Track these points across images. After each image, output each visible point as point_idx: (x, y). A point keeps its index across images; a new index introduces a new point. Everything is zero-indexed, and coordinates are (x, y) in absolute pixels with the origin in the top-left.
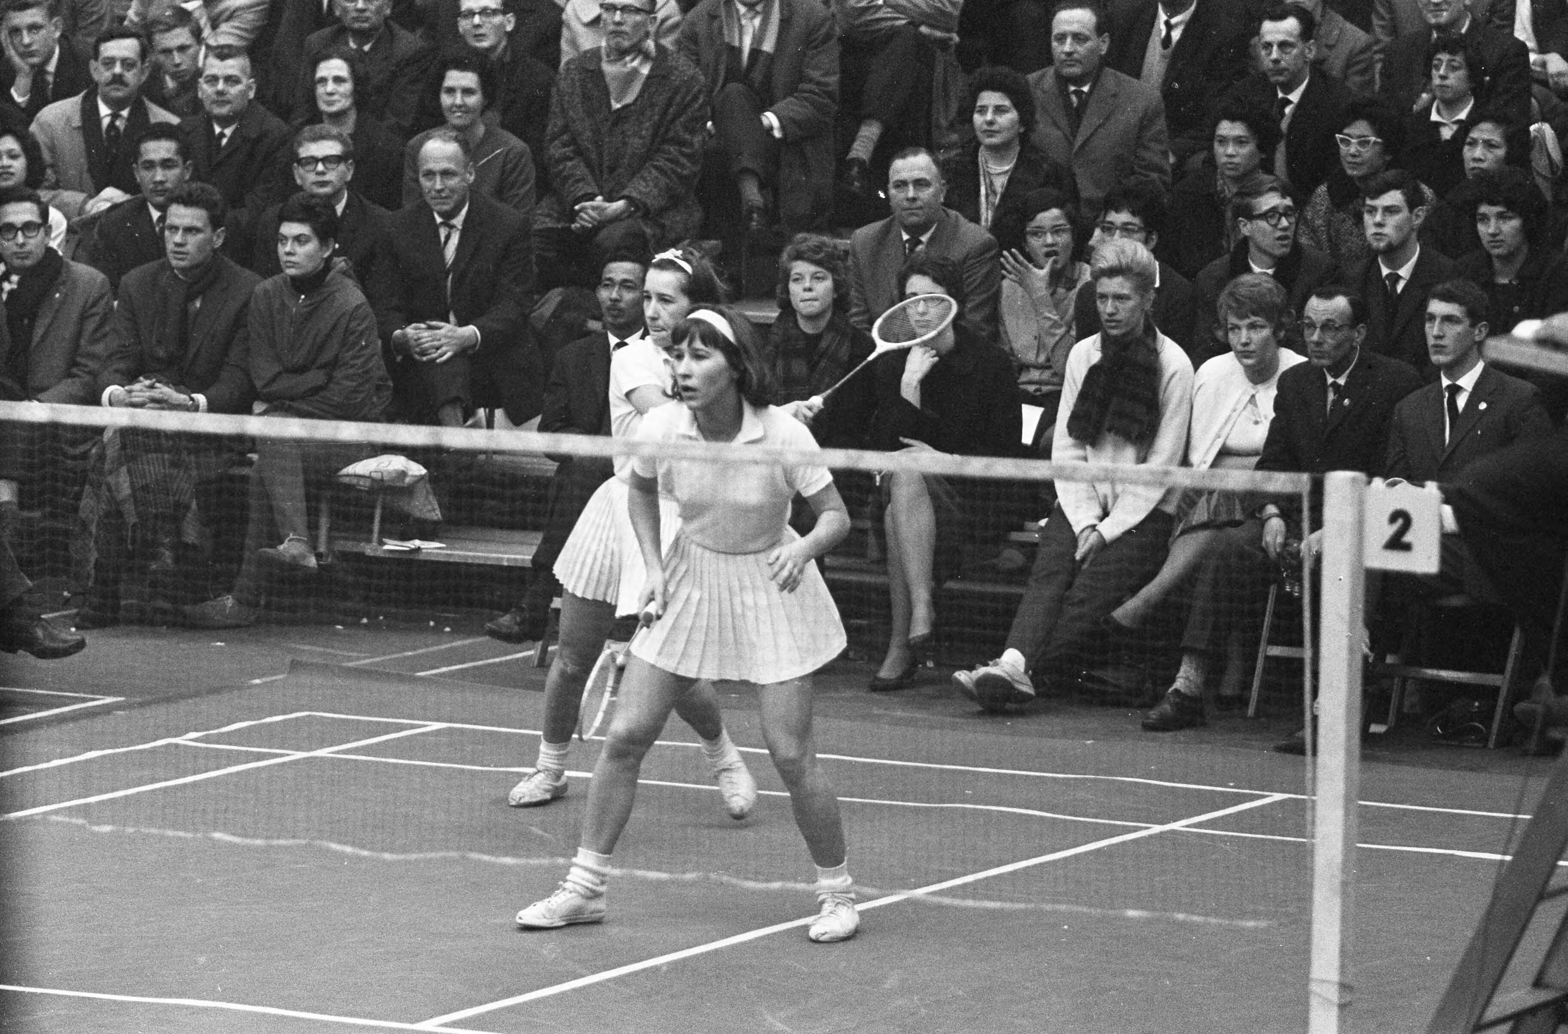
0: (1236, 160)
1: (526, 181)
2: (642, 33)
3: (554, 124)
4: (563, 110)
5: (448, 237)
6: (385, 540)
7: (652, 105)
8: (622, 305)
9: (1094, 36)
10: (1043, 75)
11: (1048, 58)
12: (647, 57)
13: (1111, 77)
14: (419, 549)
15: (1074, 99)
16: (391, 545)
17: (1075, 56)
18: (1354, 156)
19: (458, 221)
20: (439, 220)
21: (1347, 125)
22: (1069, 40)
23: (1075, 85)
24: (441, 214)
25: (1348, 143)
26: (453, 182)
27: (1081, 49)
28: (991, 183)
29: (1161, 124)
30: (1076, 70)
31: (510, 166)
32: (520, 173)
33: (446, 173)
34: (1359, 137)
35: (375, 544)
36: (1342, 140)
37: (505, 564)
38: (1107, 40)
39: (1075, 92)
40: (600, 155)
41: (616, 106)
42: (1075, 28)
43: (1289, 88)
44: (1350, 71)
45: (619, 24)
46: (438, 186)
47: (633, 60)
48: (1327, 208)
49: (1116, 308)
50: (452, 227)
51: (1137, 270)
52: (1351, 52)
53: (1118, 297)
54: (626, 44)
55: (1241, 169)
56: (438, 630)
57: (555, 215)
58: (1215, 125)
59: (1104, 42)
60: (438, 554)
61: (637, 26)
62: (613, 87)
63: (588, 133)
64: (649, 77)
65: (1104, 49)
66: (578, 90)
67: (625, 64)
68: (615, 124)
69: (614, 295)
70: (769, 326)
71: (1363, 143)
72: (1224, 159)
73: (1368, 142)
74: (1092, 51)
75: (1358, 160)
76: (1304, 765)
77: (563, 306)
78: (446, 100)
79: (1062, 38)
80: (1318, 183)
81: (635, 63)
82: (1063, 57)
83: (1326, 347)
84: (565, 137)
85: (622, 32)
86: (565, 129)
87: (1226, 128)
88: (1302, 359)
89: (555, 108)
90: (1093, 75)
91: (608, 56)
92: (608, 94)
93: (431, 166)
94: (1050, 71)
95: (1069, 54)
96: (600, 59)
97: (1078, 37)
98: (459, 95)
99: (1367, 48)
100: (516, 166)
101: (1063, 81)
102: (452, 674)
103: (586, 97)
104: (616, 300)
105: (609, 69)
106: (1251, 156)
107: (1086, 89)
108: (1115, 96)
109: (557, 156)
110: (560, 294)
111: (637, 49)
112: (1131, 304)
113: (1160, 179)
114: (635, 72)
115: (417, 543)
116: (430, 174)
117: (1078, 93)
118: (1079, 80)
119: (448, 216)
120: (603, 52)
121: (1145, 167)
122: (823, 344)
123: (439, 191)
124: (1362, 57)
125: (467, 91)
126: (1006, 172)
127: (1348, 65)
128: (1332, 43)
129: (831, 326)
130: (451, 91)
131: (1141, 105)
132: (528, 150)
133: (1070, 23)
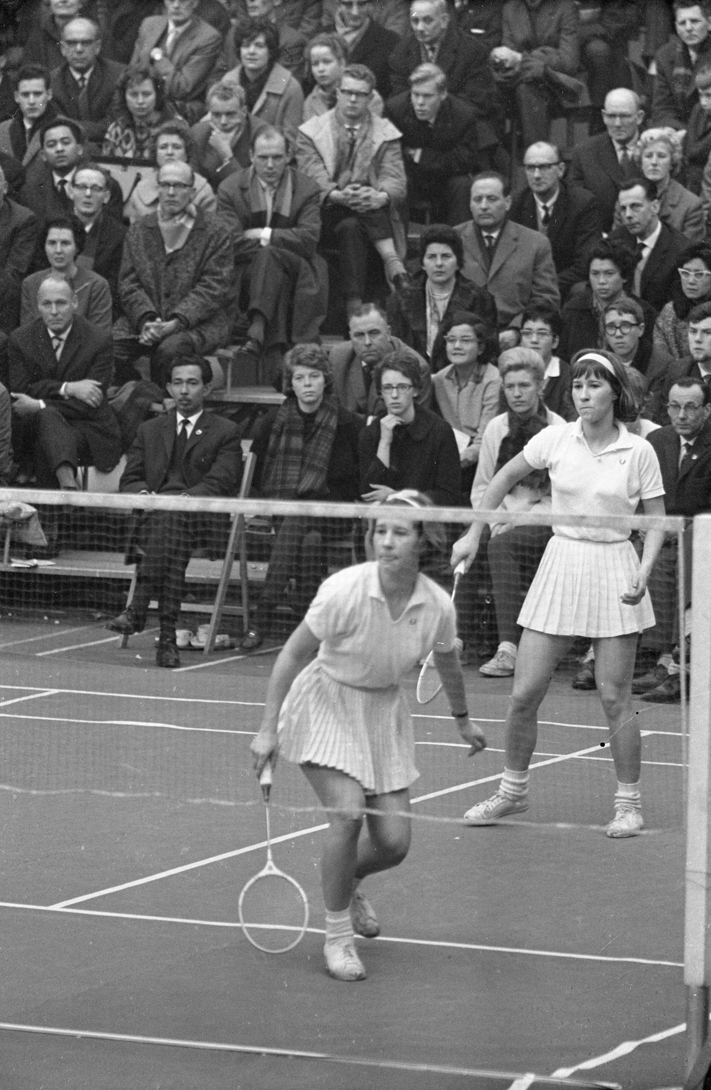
0: (607, 287)
1: (105, 306)
2: (187, 200)
3: (125, 265)
4: (131, 256)
5: (58, 347)
6: (13, 560)
7: (195, 250)
8: (189, 397)
9: (502, 197)
10: (466, 227)
11: (469, 215)
12: (190, 216)
13: (513, 227)
14: (36, 566)
15: (487, 242)
16: (18, 563)
17: (489, 211)
18: (692, 284)
19: (64, 336)
20: (52, 335)
21: (686, 261)
22: (484, 200)
23: (486, 231)
24: (54, 331)
25: (687, 274)
26: (64, 308)
27: (493, 206)
28: (435, 306)
29: (549, 260)
30: (490, 221)
31: (94, 295)
32: (100, 300)
33: (60, 302)
34: (696, 270)
35: (5, 563)
36: (683, 273)
37: (98, 576)
38: (510, 201)
39: (487, 237)
40: (158, 286)
41: (169, 250)
42: (487, 192)
43: (643, 235)
44: (687, 223)
45: (173, 196)
46: (54, 311)
47: (180, 219)
48: (673, 319)
49: (521, 393)
50: (60, 340)
51: (533, 366)
52: (688, 210)
53: (523, 385)
54: (177, 209)
55: (610, 292)
56: (50, 623)
57: (127, 329)
58: (590, 261)
59: (508, 201)
60: (50, 570)
61: (184, 196)
62: (166, 237)
63: (149, 271)
64: (193, 231)
65: (508, 206)
66: (142, 241)
67: (175, 221)
68: (168, 264)
69: (184, 390)
70: (279, 406)
71: (699, 274)
72: (599, 287)
73: (701, 274)
74: (501, 208)
75: (694, 287)
76: (680, 710)
77: (135, 394)
78: (49, 249)
79: (479, 199)
80: (666, 301)
81: (182, 221)
82: (480, 212)
83: (688, 421)
84: (133, 276)
85: (174, 201)
86: (133, 270)
87: (598, 264)
88: (658, 427)
89: (125, 255)
90: (501, 225)
91: (162, 216)
92: (163, 243)
93: (49, 297)
94: (470, 223)
95: (485, 210)
96: (157, 220)
97: (491, 198)
98: (59, 245)
99: (699, 208)
100: (98, 295)
101: (479, 228)
102: (59, 655)
103: (147, 245)
104: (186, 394)
105: (164, 225)
106: (617, 282)
107: (495, 235)
108: (516, 240)
109: (127, 289)
110: (133, 385)
111: (184, 211)
112: (531, 389)
113: (552, 299)
114: (182, 227)
115: (35, 562)
116: (48, 303)
117: (490, 238)
118: (490, 228)
119: (58, 332)
120: (159, 215)
121: (539, 291)
122: (318, 419)
123: (55, 315)
124: (694, 214)
125: (65, 243)
126: (445, 298)
127: (686, 219)
128: (675, 203)
129: (322, 406)
130: (53, 242)
131: (535, 246)
132: (107, 283)
133: (483, 188)
